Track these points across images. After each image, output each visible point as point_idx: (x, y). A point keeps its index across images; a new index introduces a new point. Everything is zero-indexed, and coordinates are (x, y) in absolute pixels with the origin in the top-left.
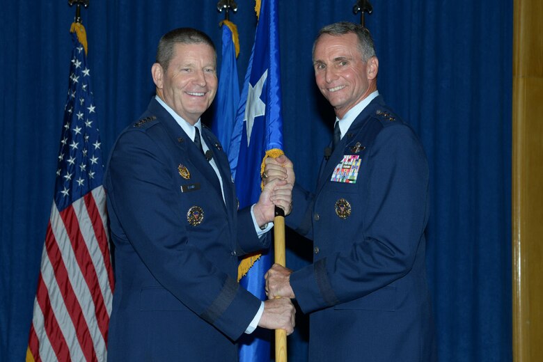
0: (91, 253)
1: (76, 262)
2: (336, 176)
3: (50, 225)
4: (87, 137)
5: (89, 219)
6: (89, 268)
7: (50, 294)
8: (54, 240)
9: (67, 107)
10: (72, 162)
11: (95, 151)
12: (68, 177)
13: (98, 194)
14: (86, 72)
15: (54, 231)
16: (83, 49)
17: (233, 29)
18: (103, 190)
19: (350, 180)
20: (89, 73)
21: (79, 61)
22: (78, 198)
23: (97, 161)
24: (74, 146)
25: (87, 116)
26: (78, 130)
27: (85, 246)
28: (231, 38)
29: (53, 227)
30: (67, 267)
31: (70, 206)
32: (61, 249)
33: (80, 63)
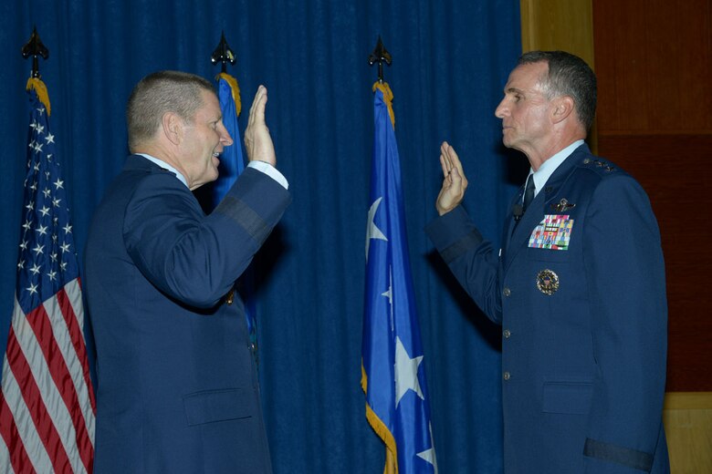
0: (68, 363)
1: (50, 377)
2: (537, 241)
3: (13, 332)
4: (56, 219)
5: (64, 322)
6: (67, 383)
7: (17, 419)
8: (20, 350)
9: (27, 183)
10: (40, 250)
11: (66, 236)
12: (36, 270)
13: (73, 290)
14: (50, 139)
15: (18, 339)
16: (45, 110)
17: (232, 83)
18: (77, 285)
19: (558, 246)
20: (54, 139)
21: (41, 125)
22: (50, 297)
23: (69, 248)
24: (42, 230)
25: (55, 193)
26: (45, 211)
27: (61, 356)
28: (230, 94)
29: (18, 334)
30: (39, 384)
31: (40, 307)
32: (29, 361)
33: (42, 128)
